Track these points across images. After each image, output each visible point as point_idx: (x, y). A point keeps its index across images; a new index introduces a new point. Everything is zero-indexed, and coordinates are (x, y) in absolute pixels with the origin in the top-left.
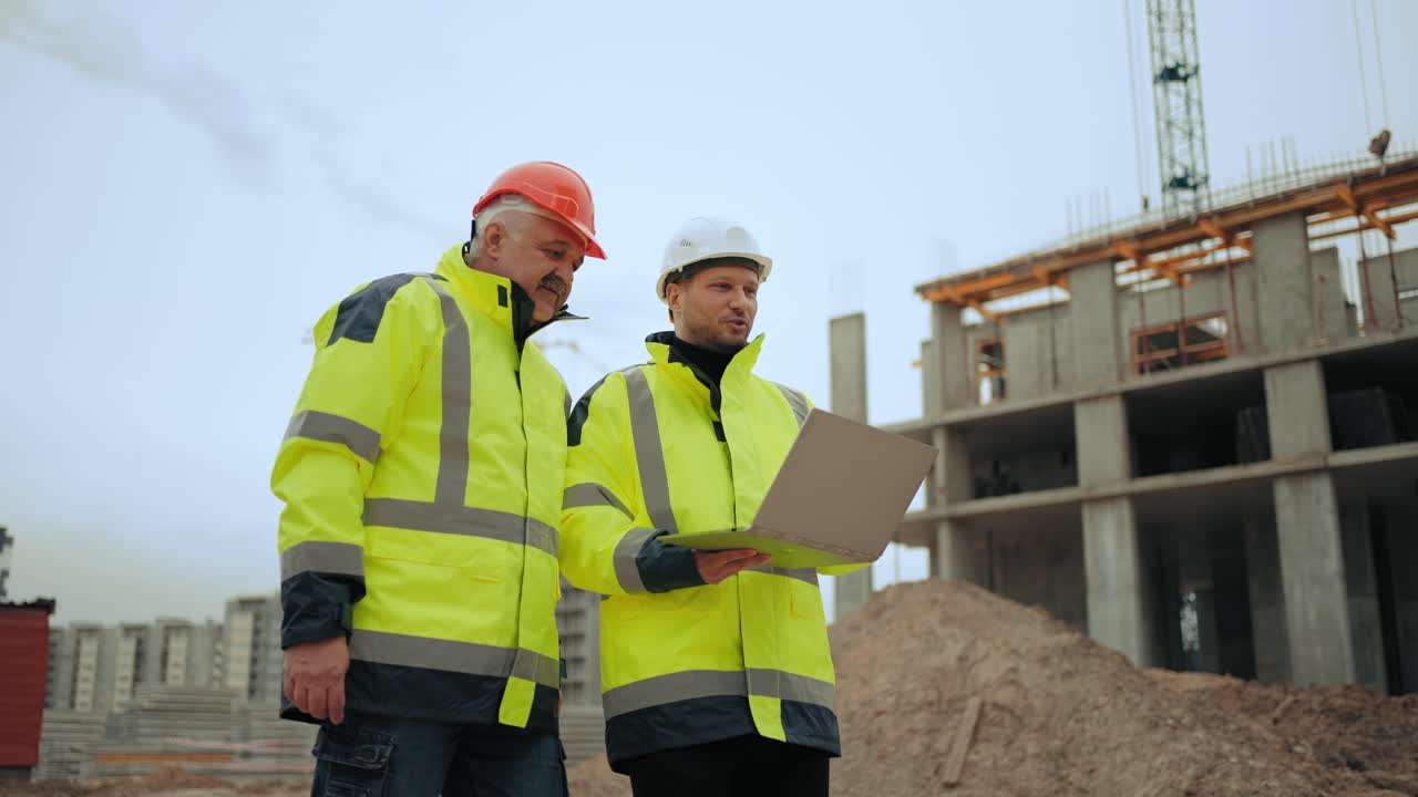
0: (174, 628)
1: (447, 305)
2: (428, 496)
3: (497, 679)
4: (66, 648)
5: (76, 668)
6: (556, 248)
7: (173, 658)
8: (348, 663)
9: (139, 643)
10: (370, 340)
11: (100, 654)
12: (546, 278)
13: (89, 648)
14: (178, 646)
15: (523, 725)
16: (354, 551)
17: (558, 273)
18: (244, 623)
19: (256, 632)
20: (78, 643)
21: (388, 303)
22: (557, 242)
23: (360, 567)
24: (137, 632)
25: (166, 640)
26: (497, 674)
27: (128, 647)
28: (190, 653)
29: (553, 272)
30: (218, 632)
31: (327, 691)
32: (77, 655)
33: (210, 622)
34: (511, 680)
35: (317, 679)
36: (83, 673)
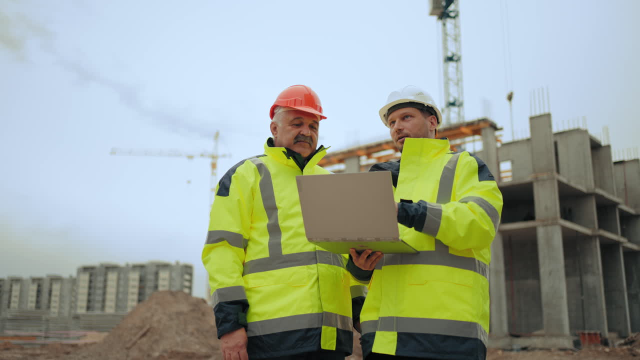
0: (55, 279)
1: (261, 168)
2: (266, 254)
3: (317, 328)
4: (6, 288)
5: (10, 297)
6: (296, 122)
7: (54, 293)
8: (247, 338)
9: (39, 286)
10: (228, 195)
11: (21, 291)
12: (296, 138)
13: (16, 288)
14: (56, 287)
15: (334, 349)
16: (240, 289)
17: (302, 133)
18: (85, 277)
19: (91, 281)
20: (11, 286)
21: (233, 176)
22: (295, 119)
23: (244, 295)
24: (38, 281)
25: (51, 285)
26: (316, 326)
27: (34, 287)
28: (61, 289)
29: (299, 133)
30: (74, 281)
31: (239, 353)
32: (11, 291)
33: (71, 277)
34: (324, 327)
35: (232, 349)
36: (13, 299)
